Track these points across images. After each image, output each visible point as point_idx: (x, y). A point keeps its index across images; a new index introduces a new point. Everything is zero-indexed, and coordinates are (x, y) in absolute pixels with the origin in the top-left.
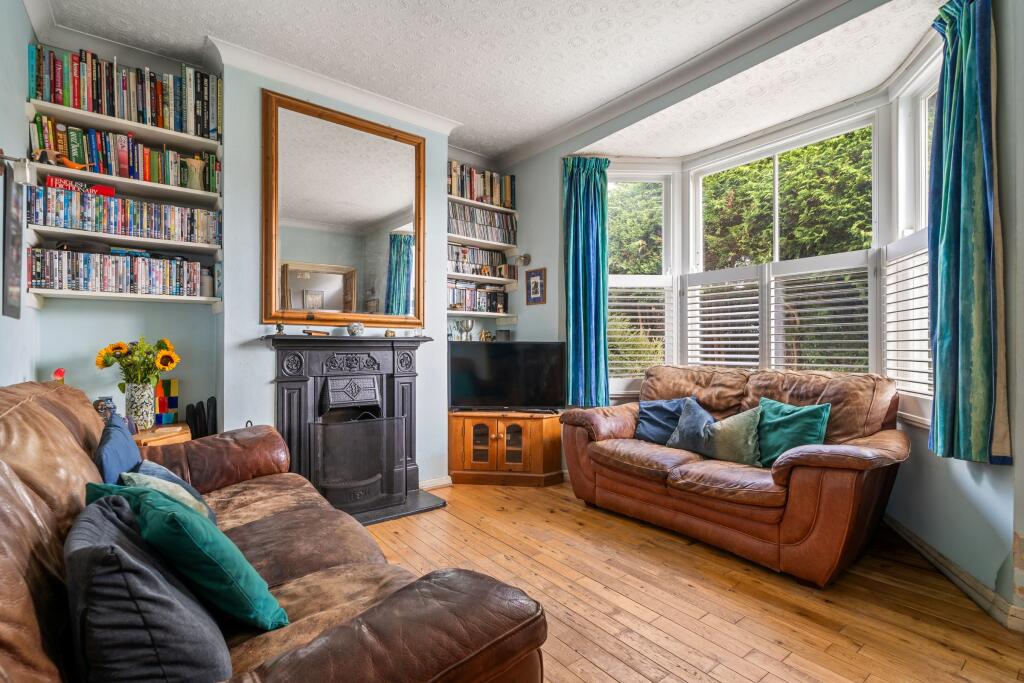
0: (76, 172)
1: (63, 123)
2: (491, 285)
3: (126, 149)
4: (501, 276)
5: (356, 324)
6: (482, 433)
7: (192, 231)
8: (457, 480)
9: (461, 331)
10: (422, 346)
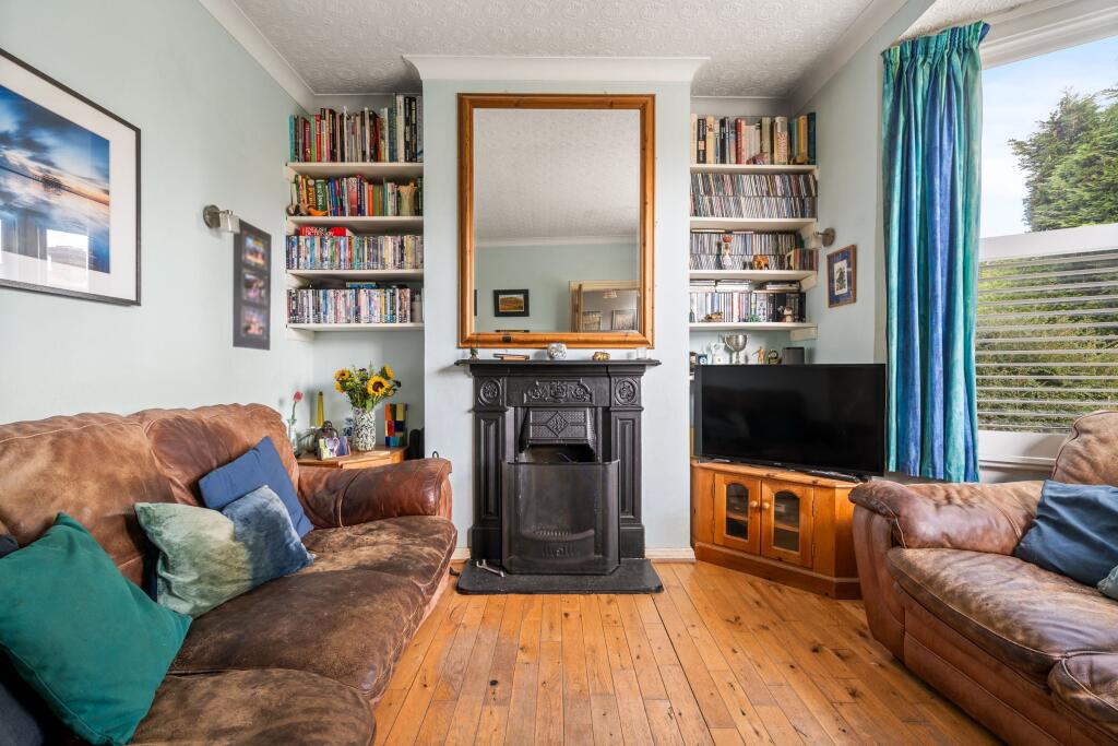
0: (318, 218)
1: (311, 178)
2: (775, 282)
3: (355, 190)
4: (790, 268)
5: (555, 345)
6: (739, 495)
7: (402, 259)
8: (703, 555)
9: (731, 352)
10: (649, 372)
